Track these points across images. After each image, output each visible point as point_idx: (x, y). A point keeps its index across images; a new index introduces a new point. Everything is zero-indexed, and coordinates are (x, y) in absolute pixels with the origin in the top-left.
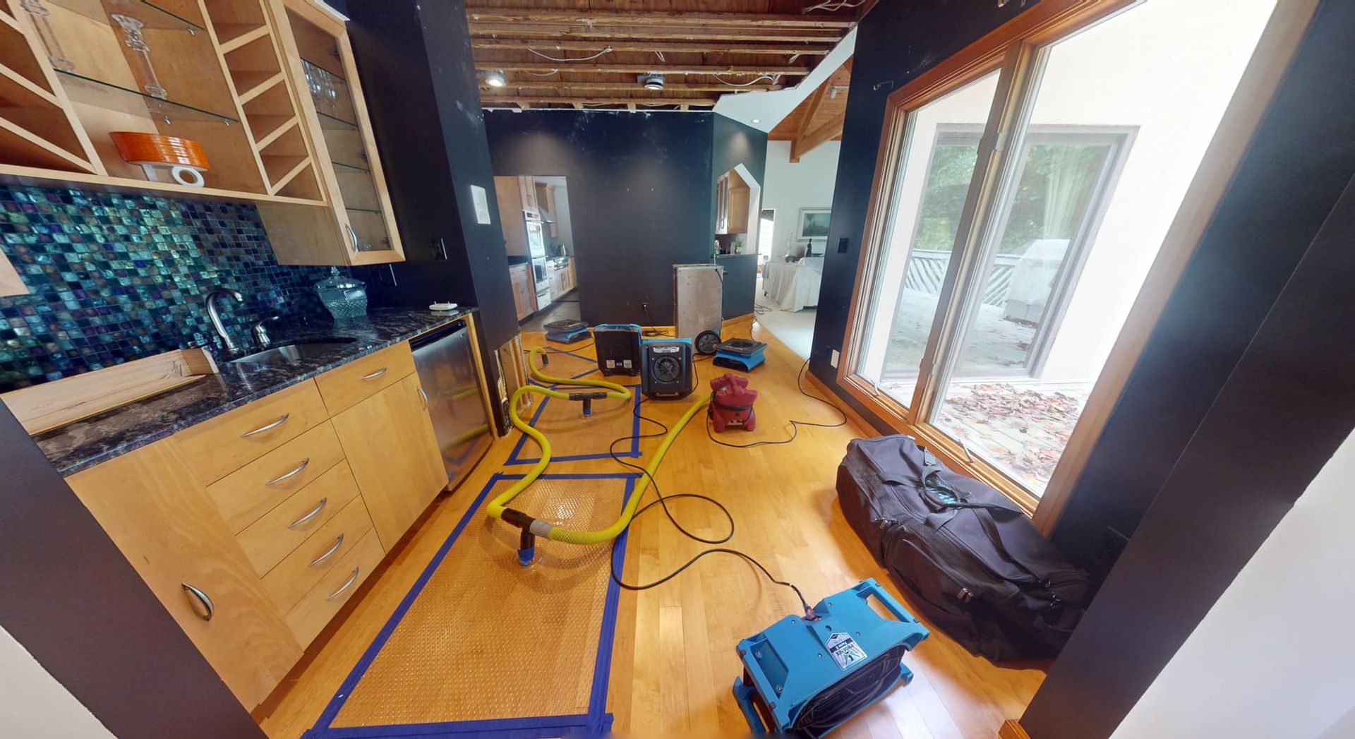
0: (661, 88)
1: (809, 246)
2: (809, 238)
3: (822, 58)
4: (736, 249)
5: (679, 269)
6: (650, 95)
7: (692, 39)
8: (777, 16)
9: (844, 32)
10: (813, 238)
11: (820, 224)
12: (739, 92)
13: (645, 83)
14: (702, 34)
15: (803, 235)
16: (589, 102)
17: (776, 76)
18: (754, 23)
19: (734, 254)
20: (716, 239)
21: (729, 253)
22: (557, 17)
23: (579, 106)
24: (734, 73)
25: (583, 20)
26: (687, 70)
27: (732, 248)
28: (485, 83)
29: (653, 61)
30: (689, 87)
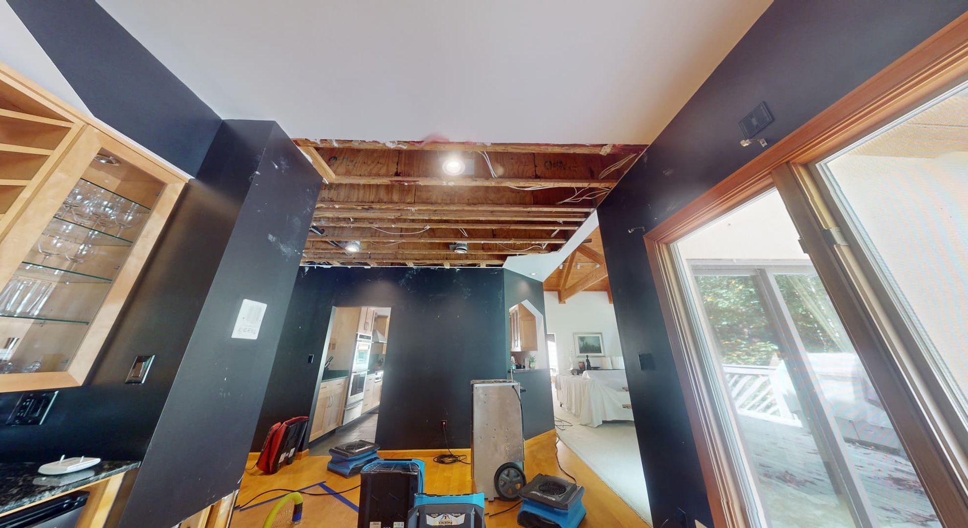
0: (466, 252)
1: (588, 361)
2: (586, 354)
3: (574, 231)
4: (530, 364)
5: (476, 385)
6: (459, 257)
7: (483, 219)
8: (540, 206)
9: (587, 215)
10: (589, 354)
11: (591, 344)
12: (519, 255)
13: (455, 249)
14: (491, 217)
15: (581, 352)
16: (417, 262)
17: (545, 244)
18: (525, 209)
19: (529, 369)
20: (513, 355)
21: (524, 367)
22: (391, 206)
23: (410, 265)
24: (515, 242)
25: (409, 208)
26: (483, 240)
27: (527, 363)
28: (345, 249)
29: (458, 234)
30: (485, 252)
